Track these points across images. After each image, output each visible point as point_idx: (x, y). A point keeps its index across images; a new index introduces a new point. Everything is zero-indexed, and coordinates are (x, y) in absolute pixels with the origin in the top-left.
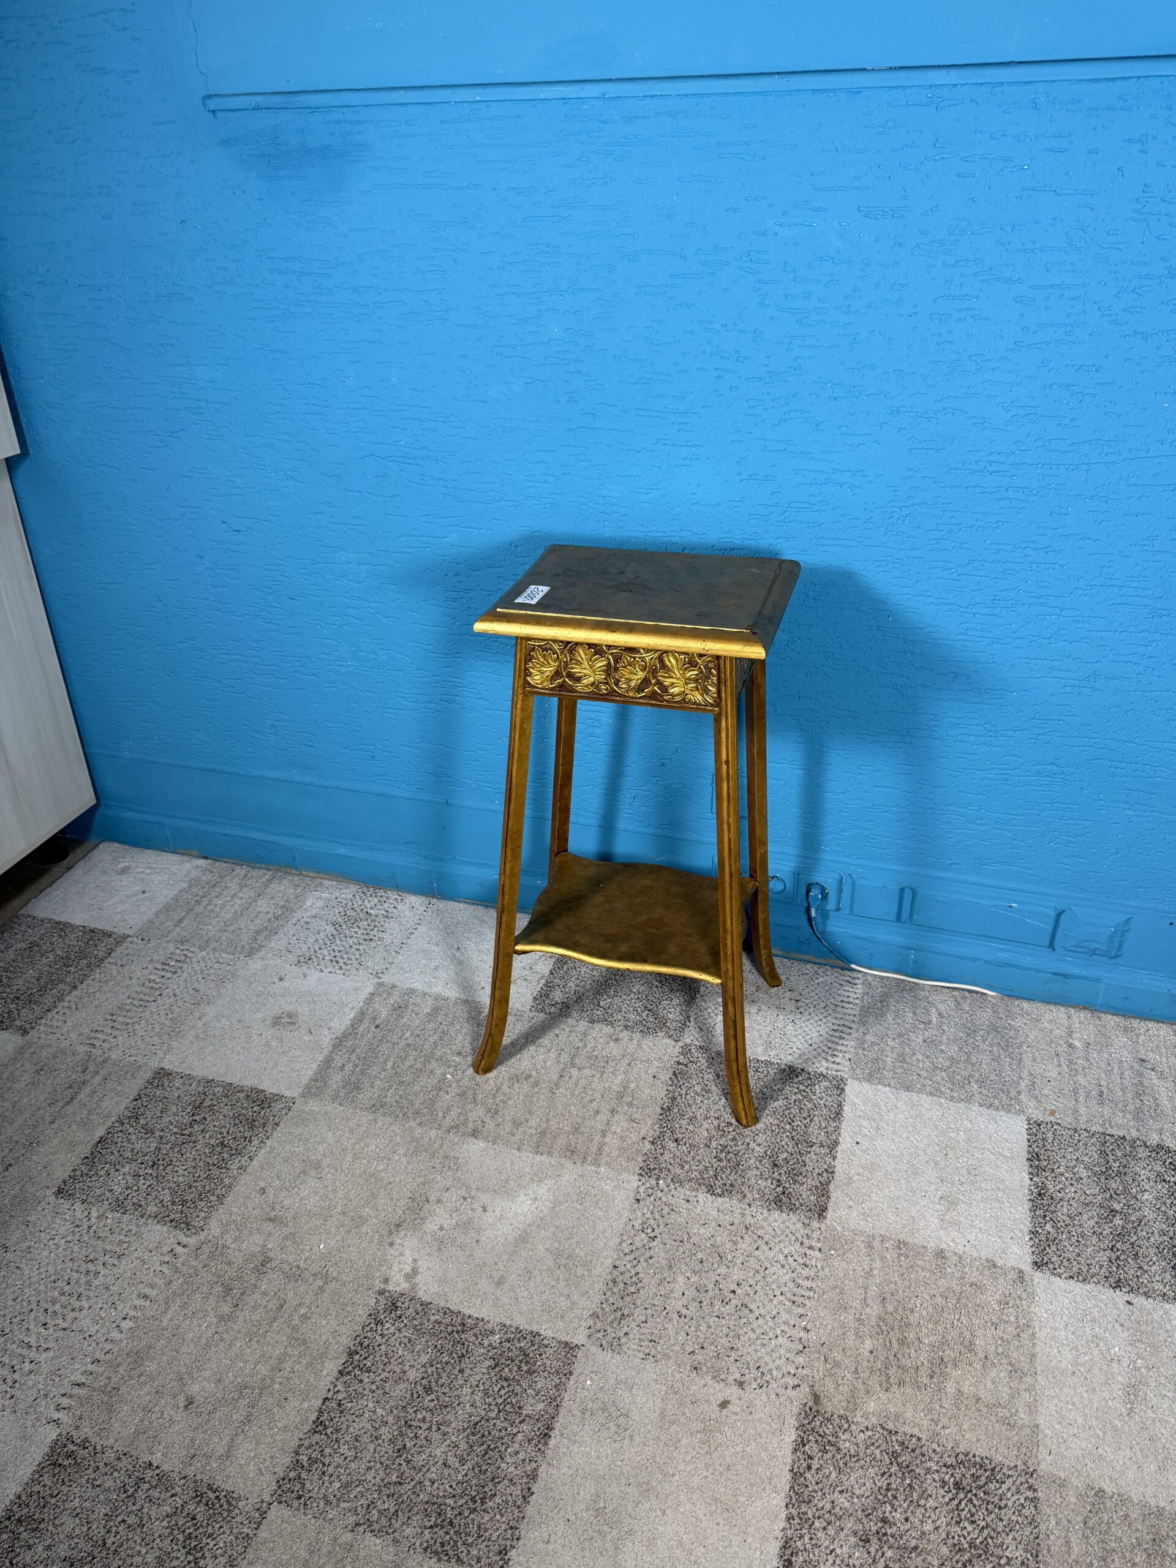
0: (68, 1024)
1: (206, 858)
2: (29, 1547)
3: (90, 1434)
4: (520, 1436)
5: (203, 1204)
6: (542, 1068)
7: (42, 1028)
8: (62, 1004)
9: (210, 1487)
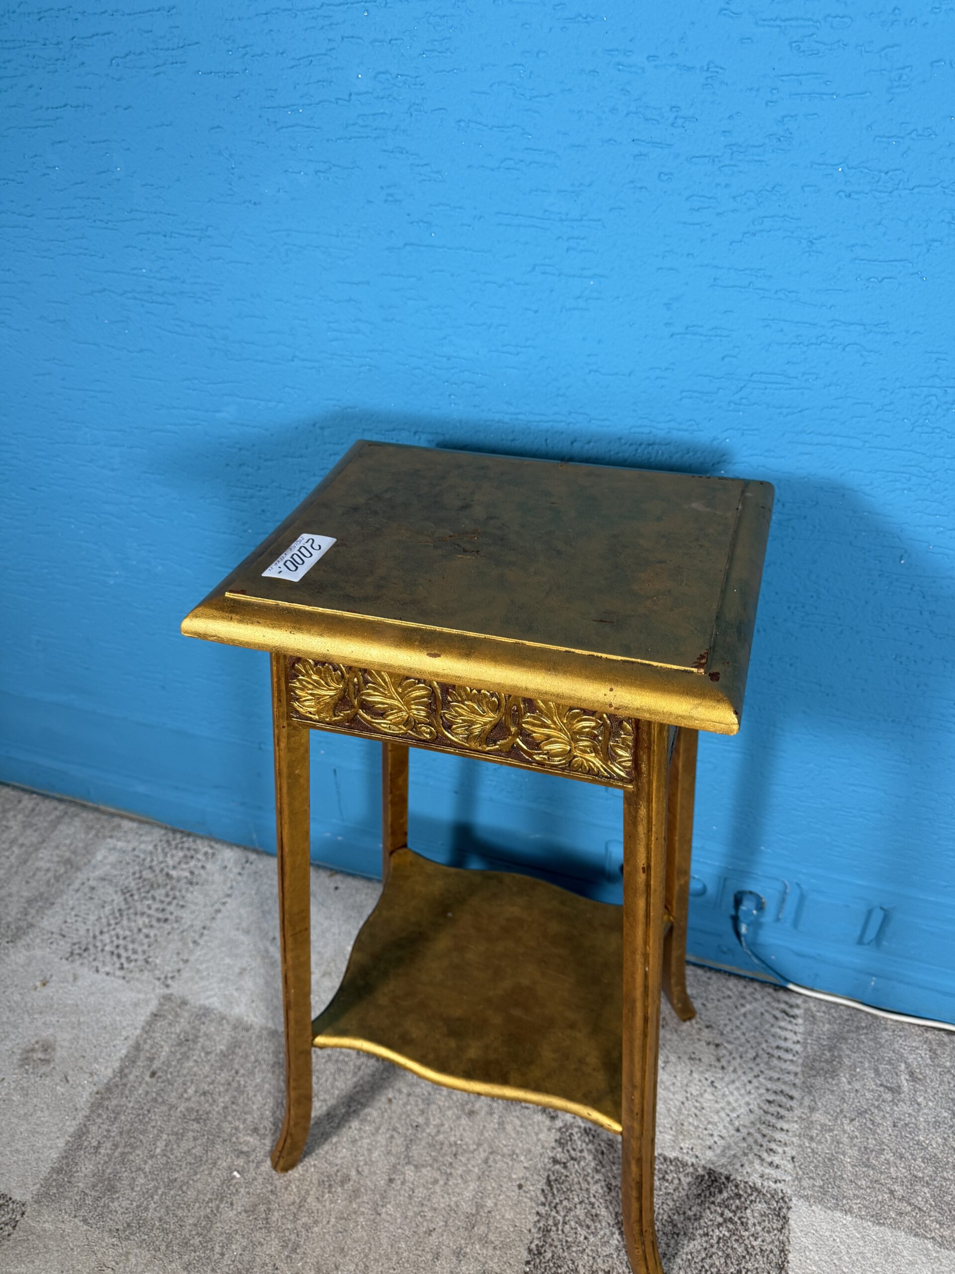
6: (366, 1164)
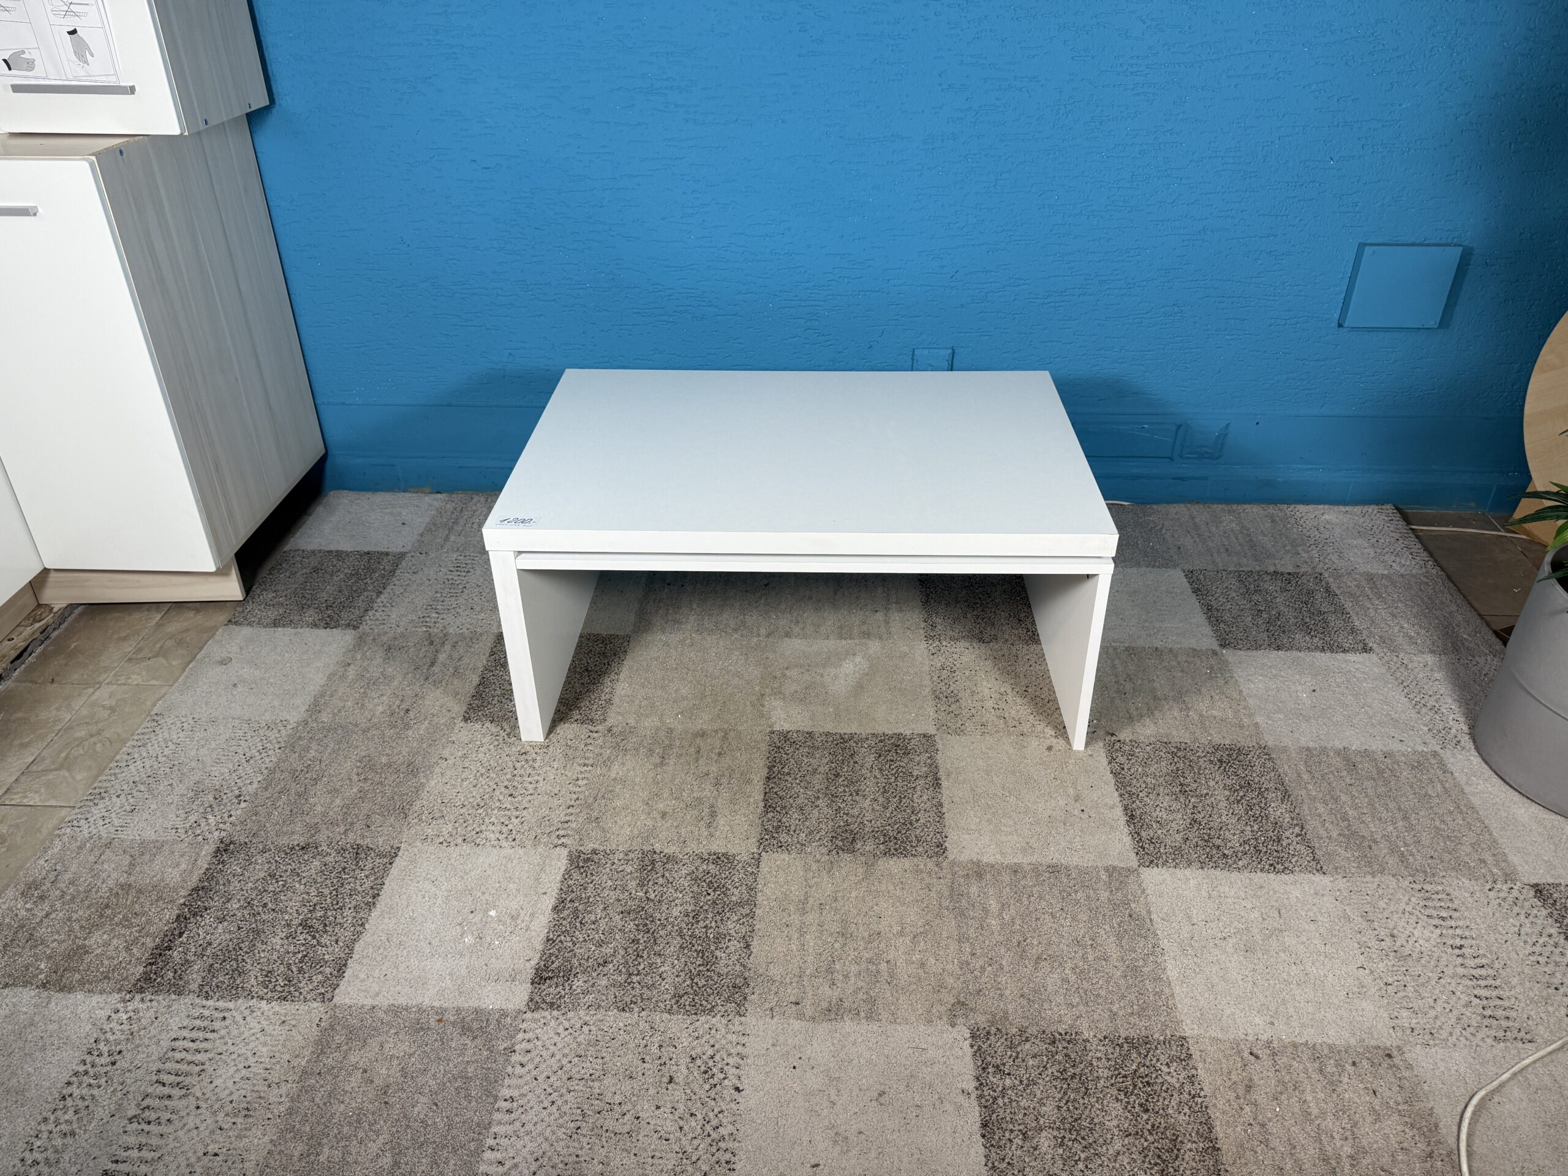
0: (393, 616)
1: (438, 492)
2: (590, 912)
3: (597, 846)
4: (918, 788)
5: (595, 707)
7: (368, 622)
8: (375, 605)
9: (710, 854)
